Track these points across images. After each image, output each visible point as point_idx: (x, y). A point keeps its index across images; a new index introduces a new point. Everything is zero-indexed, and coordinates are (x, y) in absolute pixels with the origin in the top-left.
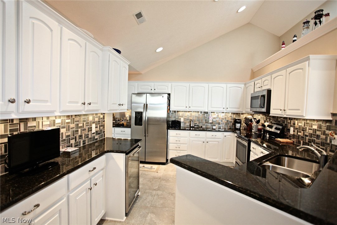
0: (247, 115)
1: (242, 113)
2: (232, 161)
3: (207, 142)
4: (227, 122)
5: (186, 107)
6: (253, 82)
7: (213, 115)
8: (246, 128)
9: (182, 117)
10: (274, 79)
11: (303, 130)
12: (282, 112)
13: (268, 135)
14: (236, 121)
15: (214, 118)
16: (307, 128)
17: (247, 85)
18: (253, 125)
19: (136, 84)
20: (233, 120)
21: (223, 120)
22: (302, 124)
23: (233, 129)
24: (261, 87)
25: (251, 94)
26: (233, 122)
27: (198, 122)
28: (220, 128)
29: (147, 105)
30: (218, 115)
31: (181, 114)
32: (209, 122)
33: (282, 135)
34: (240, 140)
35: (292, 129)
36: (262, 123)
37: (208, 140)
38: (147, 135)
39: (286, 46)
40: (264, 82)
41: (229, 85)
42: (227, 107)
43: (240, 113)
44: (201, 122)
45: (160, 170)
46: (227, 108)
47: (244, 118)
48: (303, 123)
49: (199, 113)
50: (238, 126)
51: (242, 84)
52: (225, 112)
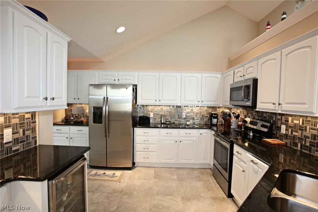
0: (224, 108)
1: (218, 107)
2: (209, 163)
3: (181, 142)
4: (202, 116)
5: (156, 100)
6: (233, 71)
7: (186, 109)
8: (223, 123)
9: (151, 112)
10: (262, 64)
11: (300, 129)
12: (275, 107)
13: (252, 133)
14: (212, 116)
15: (188, 113)
16: (308, 127)
17: (225, 75)
18: (232, 121)
19: (97, 73)
20: (209, 115)
21: (198, 115)
22: (299, 122)
23: (209, 126)
24: (244, 75)
25: (231, 85)
26: (209, 117)
27: (170, 117)
28: (195, 124)
29: (107, 98)
30: (192, 109)
31: (150, 108)
32: (183, 117)
33: (270, 135)
34: (218, 139)
35: (283, 127)
36: (242, 118)
37: (181, 139)
38: (107, 135)
39: (271, 27)
40: (247, 70)
41: (205, 75)
42: (202, 100)
43: (216, 107)
44: (173, 118)
45: (123, 179)
46: (203, 102)
47: (221, 112)
48: (301, 120)
49: (171, 107)
50: (215, 121)
51: (219, 74)
52: (200, 105)
